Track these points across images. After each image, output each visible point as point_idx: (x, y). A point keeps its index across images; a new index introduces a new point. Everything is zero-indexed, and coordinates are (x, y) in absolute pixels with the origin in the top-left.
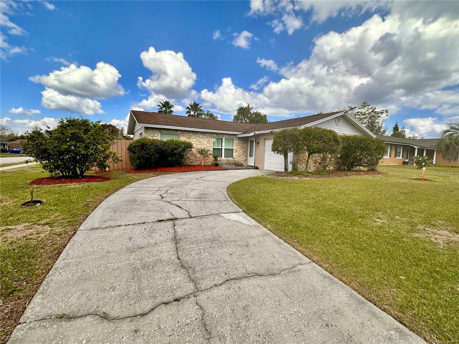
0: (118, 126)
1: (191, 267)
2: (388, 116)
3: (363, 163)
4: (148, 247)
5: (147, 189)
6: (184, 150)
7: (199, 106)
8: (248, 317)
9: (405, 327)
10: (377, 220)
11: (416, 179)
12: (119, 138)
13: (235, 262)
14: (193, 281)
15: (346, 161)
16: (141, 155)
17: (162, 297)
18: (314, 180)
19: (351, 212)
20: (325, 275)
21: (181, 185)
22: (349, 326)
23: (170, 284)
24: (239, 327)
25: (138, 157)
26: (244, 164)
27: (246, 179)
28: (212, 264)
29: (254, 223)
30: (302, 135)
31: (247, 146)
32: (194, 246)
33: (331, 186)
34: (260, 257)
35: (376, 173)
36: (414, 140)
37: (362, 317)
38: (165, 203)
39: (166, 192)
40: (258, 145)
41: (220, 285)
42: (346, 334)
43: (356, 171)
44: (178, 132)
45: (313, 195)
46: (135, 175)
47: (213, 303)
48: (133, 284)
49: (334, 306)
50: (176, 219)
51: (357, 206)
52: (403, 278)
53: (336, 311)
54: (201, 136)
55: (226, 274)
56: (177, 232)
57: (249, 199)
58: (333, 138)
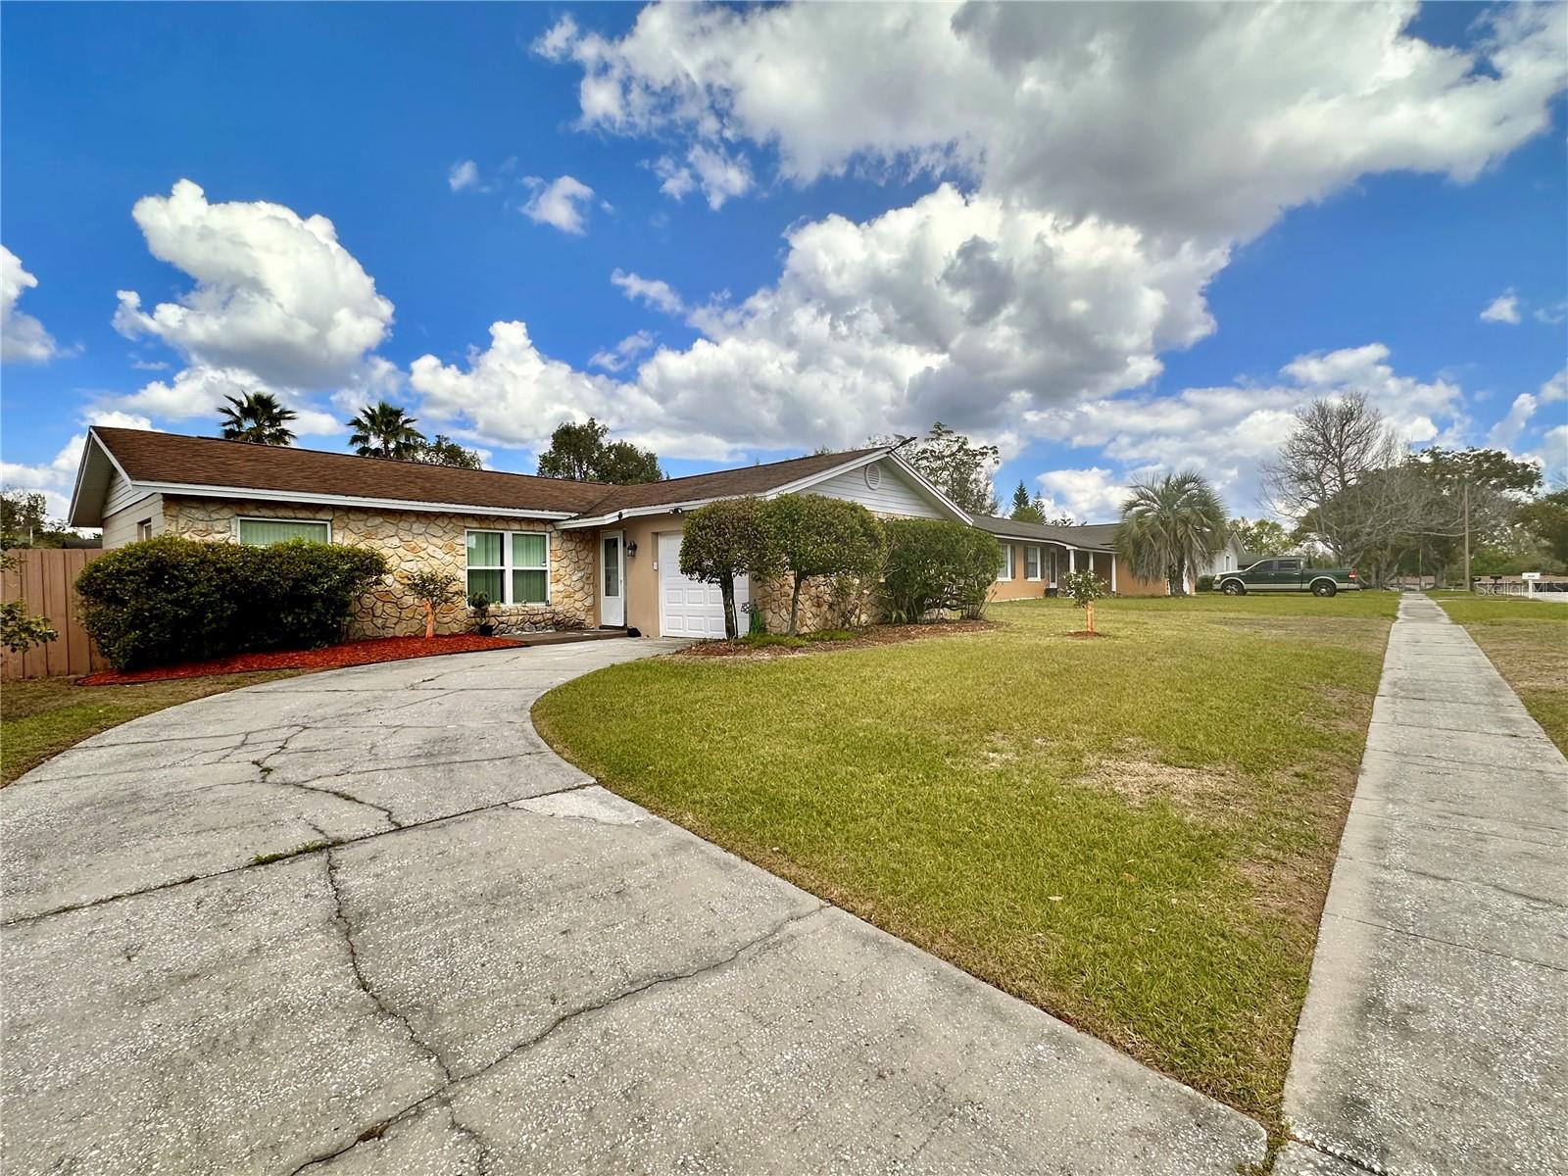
0: (12, 489)
1: (418, 1004)
2: (1001, 464)
3: (948, 599)
4: (219, 969)
5: (185, 744)
6: (349, 581)
7: (404, 418)
8: (642, 1119)
9: (1067, 1026)
10: (991, 755)
11: (1077, 634)
12: (21, 539)
13: (584, 953)
14: (429, 1052)
15: (904, 596)
16: (149, 610)
17: (308, 1138)
18: (819, 657)
19: (925, 742)
20: (867, 934)
21: (343, 717)
22: (938, 1060)
23: (334, 1087)
24: (616, 1158)
25: (135, 617)
26: (589, 621)
27: (599, 671)
28: (501, 979)
29: (637, 814)
30: (774, 519)
31: (596, 560)
32: (422, 928)
33: (866, 672)
34: (668, 920)
35: (982, 624)
36: (1064, 527)
37: (968, 1029)
38: (283, 792)
39: (283, 748)
40: (633, 556)
41: (537, 1041)
42: (930, 1085)
43: (931, 622)
44: (321, 516)
45: (817, 703)
46: (121, 696)
47: (516, 1109)
48: (165, 1125)
49: (897, 1017)
50: (338, 843)
51: (938, 724)
52: (1057, 898)
53: (902, 1031)
54: (418, 527)
55: (554, 1000)
56: (348, 890)
57: (614, 739)
58: (861, 526)
